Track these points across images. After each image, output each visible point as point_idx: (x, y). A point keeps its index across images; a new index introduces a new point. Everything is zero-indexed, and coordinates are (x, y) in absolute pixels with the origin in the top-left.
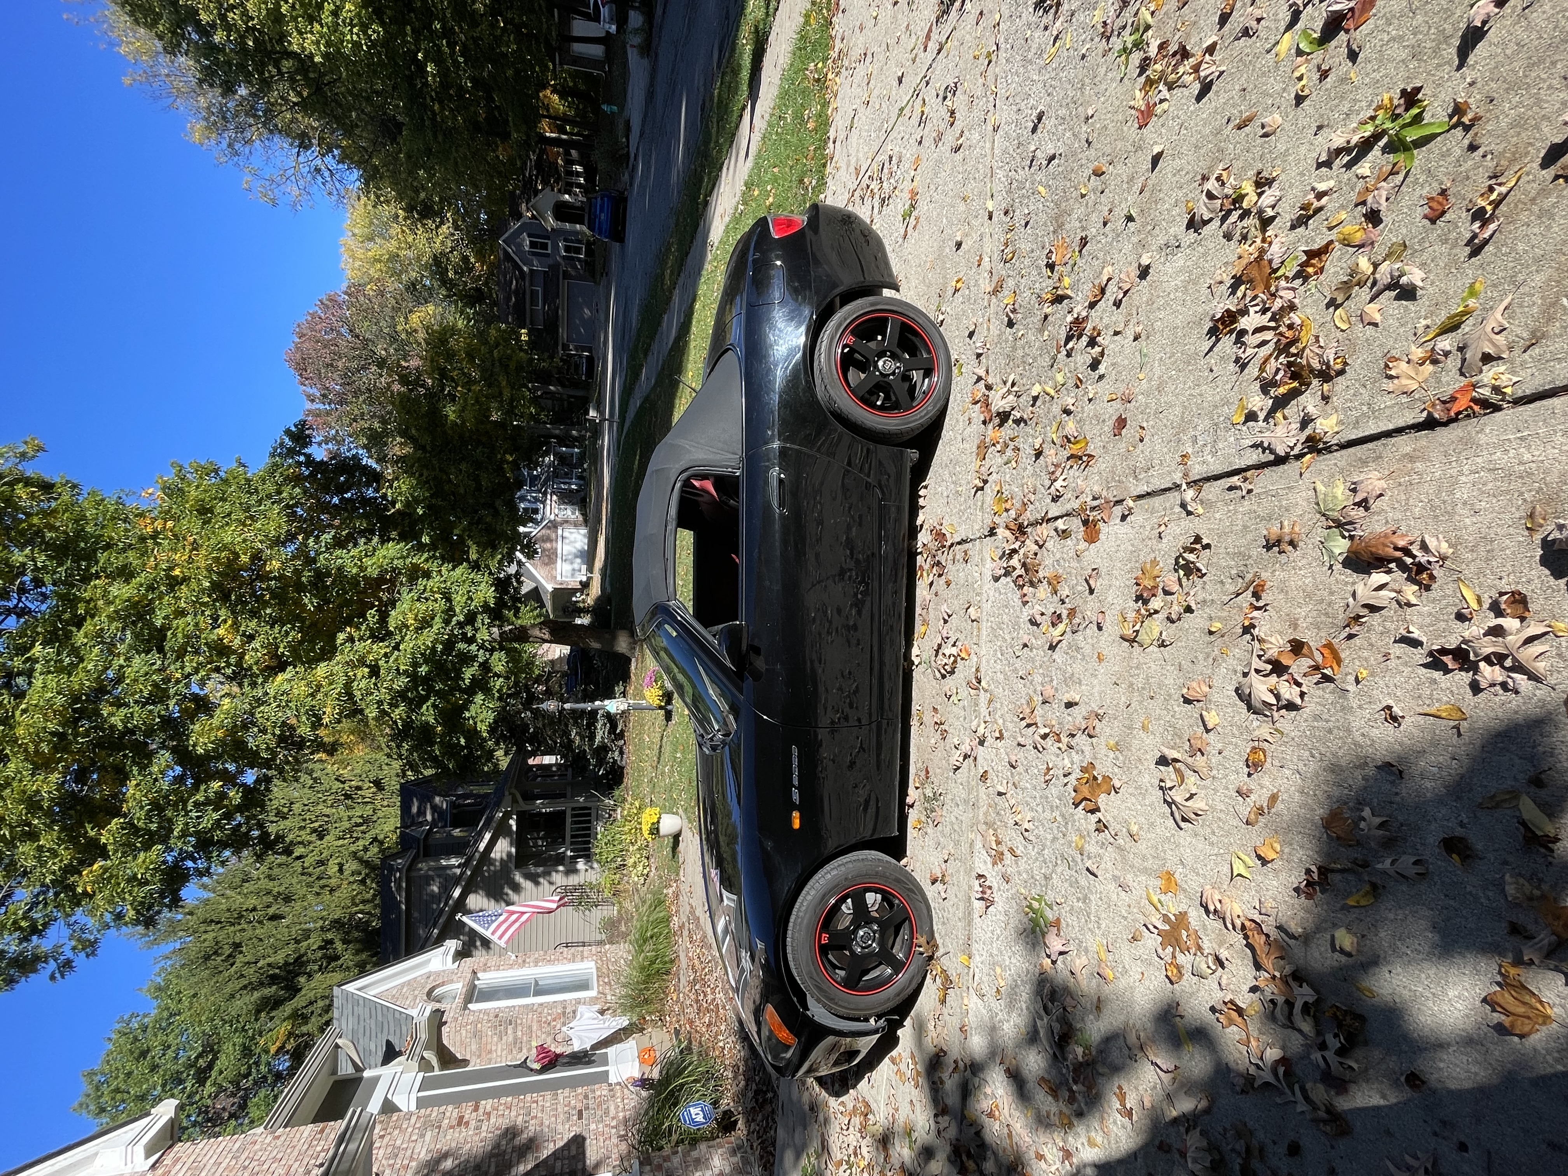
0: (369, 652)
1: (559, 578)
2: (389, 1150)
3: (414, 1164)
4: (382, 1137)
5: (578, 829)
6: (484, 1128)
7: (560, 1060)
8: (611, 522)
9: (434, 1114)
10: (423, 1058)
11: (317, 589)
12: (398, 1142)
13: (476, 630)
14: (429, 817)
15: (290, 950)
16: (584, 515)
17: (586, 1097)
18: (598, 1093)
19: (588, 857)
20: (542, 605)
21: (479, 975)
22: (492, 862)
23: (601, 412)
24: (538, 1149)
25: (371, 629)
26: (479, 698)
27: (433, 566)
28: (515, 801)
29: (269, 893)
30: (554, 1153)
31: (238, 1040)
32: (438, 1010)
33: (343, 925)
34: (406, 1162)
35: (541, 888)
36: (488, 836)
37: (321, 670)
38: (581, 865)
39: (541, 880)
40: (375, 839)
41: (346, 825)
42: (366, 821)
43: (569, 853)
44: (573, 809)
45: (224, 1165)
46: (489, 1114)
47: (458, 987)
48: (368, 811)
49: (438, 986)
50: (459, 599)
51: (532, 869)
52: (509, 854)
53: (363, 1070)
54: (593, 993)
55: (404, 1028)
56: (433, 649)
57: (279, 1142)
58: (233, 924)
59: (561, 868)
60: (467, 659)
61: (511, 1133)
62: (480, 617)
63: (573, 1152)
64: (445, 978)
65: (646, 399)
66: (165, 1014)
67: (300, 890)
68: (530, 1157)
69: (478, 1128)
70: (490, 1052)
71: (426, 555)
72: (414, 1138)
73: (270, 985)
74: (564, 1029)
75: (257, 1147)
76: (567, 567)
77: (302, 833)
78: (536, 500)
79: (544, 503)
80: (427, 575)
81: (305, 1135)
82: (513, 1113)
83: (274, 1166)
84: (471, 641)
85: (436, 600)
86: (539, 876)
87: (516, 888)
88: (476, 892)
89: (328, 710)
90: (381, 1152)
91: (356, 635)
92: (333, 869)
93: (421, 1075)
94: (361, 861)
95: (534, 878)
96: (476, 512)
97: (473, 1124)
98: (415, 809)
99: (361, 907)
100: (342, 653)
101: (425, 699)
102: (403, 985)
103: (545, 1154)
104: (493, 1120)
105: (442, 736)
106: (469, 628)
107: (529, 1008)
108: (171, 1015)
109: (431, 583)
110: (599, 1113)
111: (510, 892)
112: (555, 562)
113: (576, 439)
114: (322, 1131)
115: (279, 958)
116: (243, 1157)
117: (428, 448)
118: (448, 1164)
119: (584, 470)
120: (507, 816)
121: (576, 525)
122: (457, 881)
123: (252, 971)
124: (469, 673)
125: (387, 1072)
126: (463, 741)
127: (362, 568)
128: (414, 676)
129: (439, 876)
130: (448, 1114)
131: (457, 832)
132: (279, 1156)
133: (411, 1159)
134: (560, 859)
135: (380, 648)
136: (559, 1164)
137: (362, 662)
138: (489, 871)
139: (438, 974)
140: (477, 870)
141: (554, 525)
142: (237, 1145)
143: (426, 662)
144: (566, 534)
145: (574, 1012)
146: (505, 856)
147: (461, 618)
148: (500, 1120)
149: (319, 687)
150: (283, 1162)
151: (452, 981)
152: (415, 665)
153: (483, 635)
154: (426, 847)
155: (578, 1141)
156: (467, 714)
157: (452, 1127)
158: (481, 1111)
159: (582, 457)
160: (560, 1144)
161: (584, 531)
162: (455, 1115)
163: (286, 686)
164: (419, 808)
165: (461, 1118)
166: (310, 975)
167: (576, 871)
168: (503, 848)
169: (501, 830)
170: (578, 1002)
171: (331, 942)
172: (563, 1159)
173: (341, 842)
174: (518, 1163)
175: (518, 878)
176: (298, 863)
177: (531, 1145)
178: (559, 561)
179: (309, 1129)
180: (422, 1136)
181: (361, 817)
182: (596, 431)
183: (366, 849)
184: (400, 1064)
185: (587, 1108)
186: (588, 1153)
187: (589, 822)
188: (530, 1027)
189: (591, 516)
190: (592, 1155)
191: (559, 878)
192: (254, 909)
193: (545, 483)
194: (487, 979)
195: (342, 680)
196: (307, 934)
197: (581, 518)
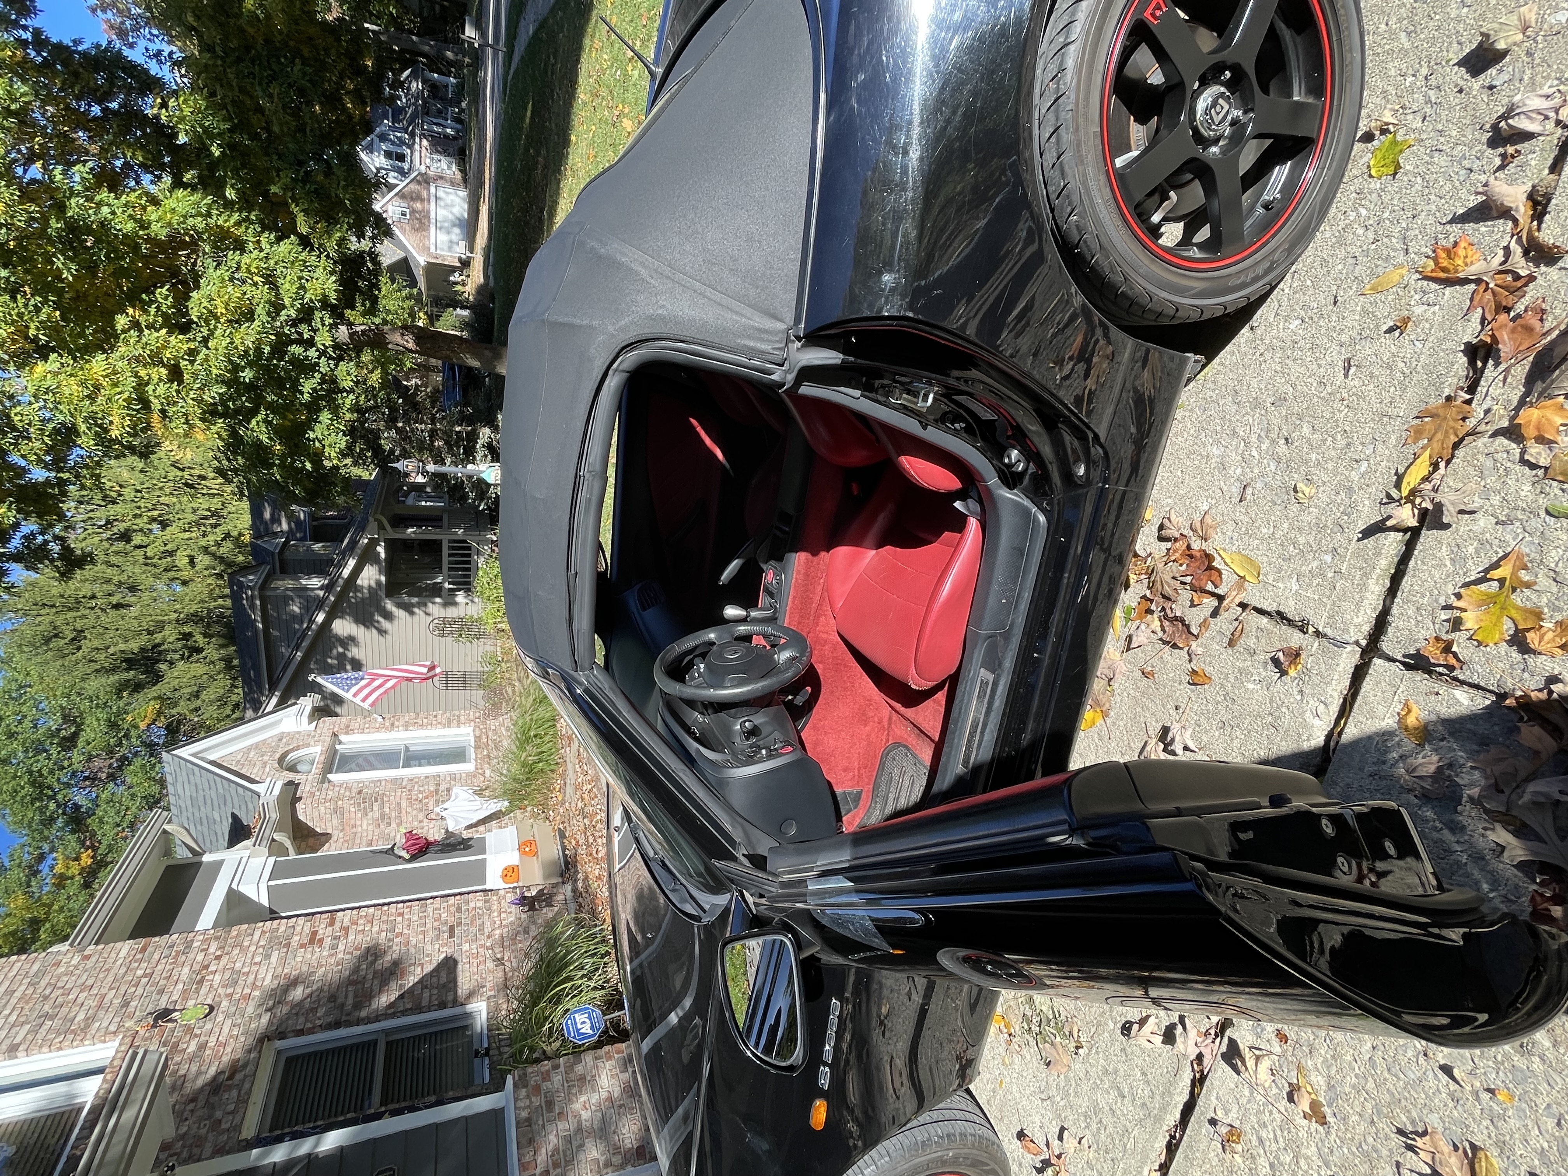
0: (165, 347)
1: (433, 249)
2: (227, 974)
3: (257, 993)
4: (218, 958)
5: (457, 562)
6: (341, 947)
7: (432, 848)
8: (497, 189)
9: (282, 929)
10: (273, 840)
11: (73, 248)
12: (238, 965)
13: (315, 331)
14: (285, 526)
15: (143, 641)
16: (463, 171)
17: (459, 909)
18: (472, 905)
19: (468, 591)
20: (413, 283)
21: (342, 738)
22: (358, 589)
23: (483, 34)
24: (403, 974)
25: (165, 316)
26: (325, 416)
27: (248, 234)
28: (381, 527)
29: (108, 581)
30: (421, 981)
31: (102, 715)
32: (290, 783)
33: (202, 619)
34: (247, 991)
35: (416, 618)
36: (352, 563)
37: (98, 364)
38: (460, 597)
39: (416, 610)
40: (227, 536)
41: (191, 517)
42: (214, 514)
43: (446, 585)
44: (450, 541)
45: (18, 994)
46: (346, 930)
47: (316, 751)
48: (216, 503)
49: (292, 750)
50: (287, 288)
51: (405, 598)
52: (378, 583)
53: (201, 855)
54: (469, 767)
55: (250, 806)
56: (258, 350)
57: (90, 963)
58: (70, 609)
59: (438, 600)
60: (307, 368)
61: (373, 953)
62: (318, 315)
63: (443, 979)
64: (299, 740)
65: (542, 25)
66: (14, 686)
67: (145, 580)
68: (393, 985)
69: (334, 947)
70: (354, 826)
71: (236, 217)
72: (257, 959)
73: (128, 670)
74: (437, 810)
75: (62, 969)
76: (443, 237)
77: (138, 521)
78: (402, 142)
79: (411, 147)
80: (240, 246)
81: (123, 954)
82: (375, 929)
83: (83, 995)
84: (310, 343)
85: (256, 284)
86: (413, 606)
87: (388, 616)
88: (342, 617)
89: (116, 420)
90: (218, 977)
91: (142, 320)
92: (182, 560)
93: (272, 860)
94: (213, 555)
95: (408, 608)
96: (301, 163)
97: (328, 941)
98: (267, 515)
99: (220, 602)
100: (126, 342)
101: (254, 412)
102: (249, 749)
103: (411, 980)
104: (351, 938)
105: (283, 458)
106: (304, 328)
107: (396, 782)
108: (21, 687)
109: (246, 260)
110: (473, 930)
111: (381, 619)
112: (428, 229)
113: (450, 63)
114: (144, 949)
115: (134, 646)
116: (43, 983)
117: (219, 51)
118: (298, 993)
119: (462, 111)
120: (373, 543)
121: (453, 184)
122: (320, 604)
123: (102, 657)
124: (308, 386)
125: (232, 857)
126: (309, 466)
127: (144, 225)
128: (233, 382)
129: (300, 597)
130: (298, 929)
131: (317, 547)
132: (90, 982)
133: (254, 986)
134: (437, 591)
135: (178, 344)
136: (426, 995)
137: (156, 359)
138: (356, 597)
139: (292, 736)
140: (342, 596)
141: (425, 180)
142: (36, 967)
143: (250, 364)
144: (441, 194)
145: (448, 790)
146: (373, 584)
147: (293, 313)
148: (360, 937)
149: (97, 387)
150: (94, 991)
151: (308, 745)
152: (236, 369)
153: (324, 339)
154: (282, 562)
155: (449, 965)
156: (312, 435)
157: (303, 946)
158: (337, 925)
159: (460, 89)
160: (428, 968)
161: (463, 193)
162: (307, 930)
163: (50, 382)
164: (272, 515)
165: (314, 933)
166: (171, 663)
167: (455, 604)
168: (370, 576)
169: (367, 557)
170: (453, 777)
171: (190, 635)
172: (432, 987)
173: (187, 535)
174: (380, 992)
175: (389, 605)
176: (140, 552)
177: (396, 969)
178: (433, 229)
179: (126, 947)
180: (268, 957)
181: (209, 510)
182: (477, 58)
183: (218, 544)
184: (246, 848)
185: (460, 924)
186: (460, 980)
187: (469, 555)
188: (399, 804)
189: (471, 175)
190: (465, 981)
191: (436, 609)
192: (93, 597)
193: (411, 121)
194: (351, 742)
195: (131, 382)
196: (161, 626)
197: (459, 176)
